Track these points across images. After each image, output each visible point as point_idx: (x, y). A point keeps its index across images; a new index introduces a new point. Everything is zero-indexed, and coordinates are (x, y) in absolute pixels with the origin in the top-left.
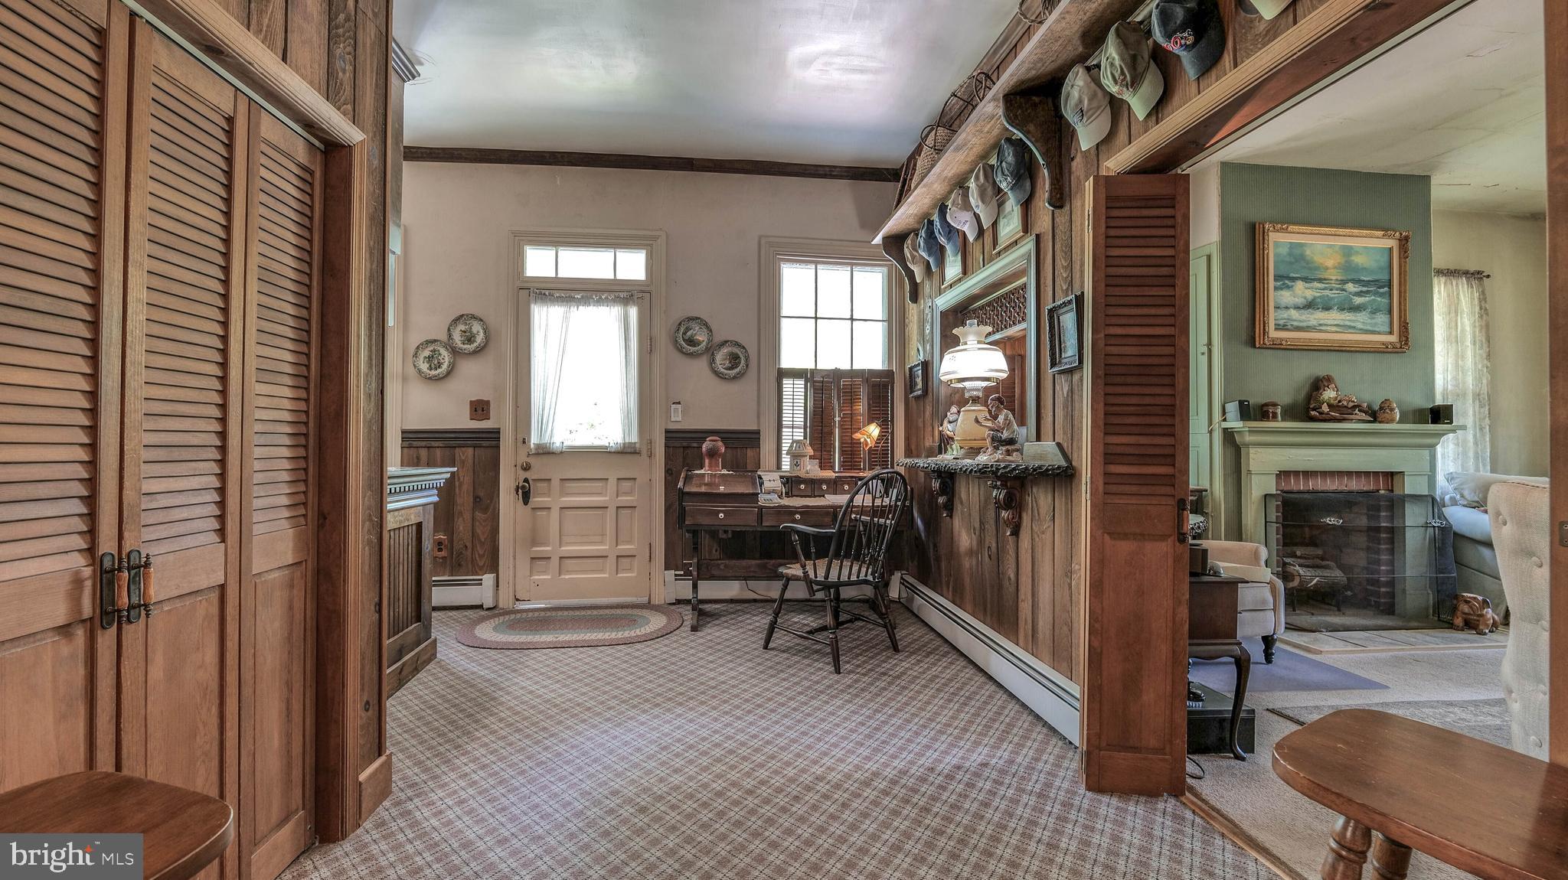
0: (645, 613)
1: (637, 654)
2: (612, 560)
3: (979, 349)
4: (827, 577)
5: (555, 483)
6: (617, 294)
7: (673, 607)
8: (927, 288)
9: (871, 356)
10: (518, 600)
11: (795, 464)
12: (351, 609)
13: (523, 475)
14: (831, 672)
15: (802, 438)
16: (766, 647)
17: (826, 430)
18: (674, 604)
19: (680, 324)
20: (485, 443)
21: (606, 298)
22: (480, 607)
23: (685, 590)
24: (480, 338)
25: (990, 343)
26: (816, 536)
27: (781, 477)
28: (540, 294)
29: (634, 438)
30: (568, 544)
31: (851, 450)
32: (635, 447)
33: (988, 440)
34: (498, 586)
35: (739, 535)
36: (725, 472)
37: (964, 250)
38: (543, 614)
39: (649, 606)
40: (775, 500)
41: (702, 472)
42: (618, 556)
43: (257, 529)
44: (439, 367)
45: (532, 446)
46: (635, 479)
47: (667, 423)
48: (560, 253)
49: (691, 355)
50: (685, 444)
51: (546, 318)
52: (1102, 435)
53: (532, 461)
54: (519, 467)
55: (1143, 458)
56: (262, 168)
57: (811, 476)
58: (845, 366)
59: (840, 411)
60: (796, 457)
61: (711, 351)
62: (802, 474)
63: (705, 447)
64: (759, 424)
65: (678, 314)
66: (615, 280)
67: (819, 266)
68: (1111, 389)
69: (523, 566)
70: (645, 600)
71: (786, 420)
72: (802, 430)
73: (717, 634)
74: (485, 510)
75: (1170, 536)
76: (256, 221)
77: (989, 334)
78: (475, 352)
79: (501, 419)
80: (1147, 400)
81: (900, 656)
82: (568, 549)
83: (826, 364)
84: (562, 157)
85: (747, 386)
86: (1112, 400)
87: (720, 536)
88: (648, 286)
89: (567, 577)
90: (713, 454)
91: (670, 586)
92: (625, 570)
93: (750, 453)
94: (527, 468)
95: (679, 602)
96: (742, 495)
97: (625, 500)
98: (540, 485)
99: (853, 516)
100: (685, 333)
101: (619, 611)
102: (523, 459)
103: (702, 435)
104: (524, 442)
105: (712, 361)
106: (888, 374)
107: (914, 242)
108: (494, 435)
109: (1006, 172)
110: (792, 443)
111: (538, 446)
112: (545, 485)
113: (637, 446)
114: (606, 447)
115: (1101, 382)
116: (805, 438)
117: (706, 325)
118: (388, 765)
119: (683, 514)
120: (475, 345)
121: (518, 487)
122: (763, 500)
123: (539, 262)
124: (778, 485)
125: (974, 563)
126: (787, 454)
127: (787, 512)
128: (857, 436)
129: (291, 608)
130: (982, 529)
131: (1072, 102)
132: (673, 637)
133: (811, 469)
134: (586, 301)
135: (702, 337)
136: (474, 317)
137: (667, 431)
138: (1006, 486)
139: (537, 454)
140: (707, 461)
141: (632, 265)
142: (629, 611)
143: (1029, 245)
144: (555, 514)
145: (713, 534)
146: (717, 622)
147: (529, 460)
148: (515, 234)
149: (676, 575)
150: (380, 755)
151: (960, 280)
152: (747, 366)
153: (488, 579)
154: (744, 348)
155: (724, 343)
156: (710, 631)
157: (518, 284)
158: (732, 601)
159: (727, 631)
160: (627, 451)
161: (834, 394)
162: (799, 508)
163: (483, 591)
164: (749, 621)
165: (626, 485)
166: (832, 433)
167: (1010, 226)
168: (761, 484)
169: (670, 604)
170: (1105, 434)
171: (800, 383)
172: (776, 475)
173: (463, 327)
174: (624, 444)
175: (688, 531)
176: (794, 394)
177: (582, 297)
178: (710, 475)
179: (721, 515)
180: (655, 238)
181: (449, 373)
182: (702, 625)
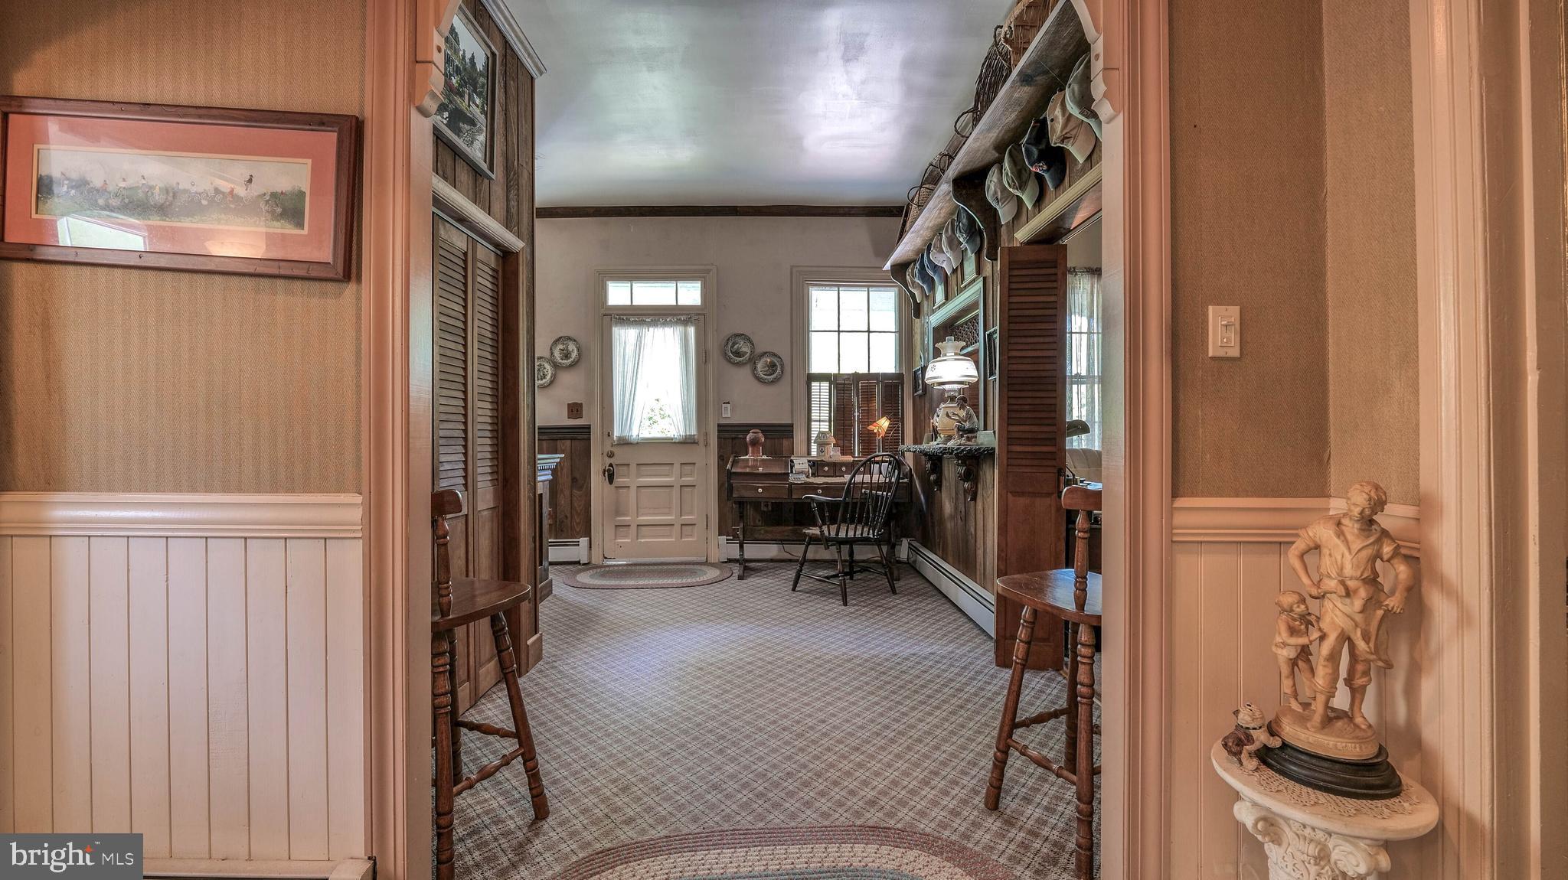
0: (704, 568)
1: (697, 593)
2: (677, 527)
3: (956, 360)
4: (837, 534)
5: (633, 467)
6: (678, 317)
7: (725, 565)
8: (925, 307)
9: (885, 362)
10: (606, 558)
11: (821, 451)
12: (522, 537)
13: (608, 461)
14: (840, 605)
15: (828, 430)
16: (794, 590)
17: (847, 423)
18: (726, 562)
19: (728, 340)
20: (580, 437)
21: (671, 321)
22: (578, 563)
23: (734, 551)
24: (574, 355)
25: (964, 355)
26: (828, 503)
27: (809, 461)
28: (620, 318)
29: (693, 431)
30: (643, 515)
31: (868, 440)
32: (694, 438)
33: (956, 429)
34: (590, 547)
35: (778, 506)
36: (765, 457)
37: (946, 281)
38: (625, 568)
39: (706, 563)
40: (803, 478)
41: (747, 457)
42: (682, 525)
43: (480, 485)
44: (544, 378)
45: (615, 438)
46: (694, 464)
47: (719, 419)
48: (634, 285)
49: (738, 364)
50: (734, 436)
51: (625, 337)
52: (1006, 425)
53: (614, 449)
54: (605, 454)
55: (1035, 441)
56: (478, 277)
57: (833, 460)
58: (863, 369)
59: (859, 407)
60: (822, 445)
61: (753, 360)
62: (826, 459)
63: (748, 438)
64: (792, 420)
65: (728, 331)
66: (677, 305)
67: (840, 289)
68: (1012, 394)
69: (609, 532)
70: (703, 559)
71: (814, 415)
72: (828, 424)
73: (758, 582)
74: (580, 488)
75: (1053, 494)
76: (477, 308)
77: (963, 348)
78: (571, 366)
79: (591, 417)
80: (1037, 401)
81: (896, 597)
82: (644, 519)
83: (847, 369)
84: (635, 211)
85: (784, 386)
86: (1013, 401)
87: (762, 509)
88: (702, 310)
89: (643, 541)
90: (755, 443)
91: (723, 548)
92: (688, 536)
93: (785, 442)
94: (611, 455)
95: (729, 561)
96: (776, 474)
97: (687, 480)
98: (621, 468)
99: (863, 490)
100: (732, 347)
101: (683, 567)
102: (608, 448)
103: (746, 428)
104: (609, 435)
105: (755, 369)
106: (899, 377)
107: (913, 270)
108: (586, 430)
109: (962, 231)
110: (819, 434)
111: (620, 438)
112: (625, 468)
113: (696, 437)
114: (672, 439)
115: (1006, 390)
116: (830, 430)
117: (749, 340)
118: (540, 639)
119: (731, 489)
120: (571, 360)
121: (605, 471)
122: (792, 478)
123: (618, 294)
124: (806, 467)
125: (953, 524)
126: (814, 443)
127: (812, 488)
128: (871, 427)
129: (492, 533)
130: (957, 499)
131: (991, 192)
132: (724, 583)
133: (833, 454)
134: (654, 323)
135: (746, 349)
136: (569, 338)
137: (719, 426)
138: (965, 463)
139: (618, 445)
140: (750, 449)
141: (690, 294)
142: (691, 567)
143: (979, 285)
144: (633, 491)
145: (756, 504)
146: (759, 574)
147: (613, 449)
148: (599, 272)
149: (727, 540)
150: (536, 633)
151: (944, 304)
152: (782, 372)
153: (583, 541)
154: (780, 357)
155: (764, 354)
156: (752, 580)
157: (603, 311)
158: (772, 560)
159: (765, 580)
160: (687, 442)
161: (853, 393)
162: (821, 484)
163: (579, 550)
164: (784, 574)
165: (688, 468)
166: (852, 425)
167: (970, 268)
168: (792, 467)
169: (723, 562)
170: (1008, 425)
171: (825, 385)
172: (805, 460)
173: (561, 347)
174: (686, 436)
175: (735, 503)
176: (821, 393)
177: (652, 320)
178: (753, 459)
179: (760, 490)
180: (709, 271)
181: (552, 382)
182: (747, 576)
